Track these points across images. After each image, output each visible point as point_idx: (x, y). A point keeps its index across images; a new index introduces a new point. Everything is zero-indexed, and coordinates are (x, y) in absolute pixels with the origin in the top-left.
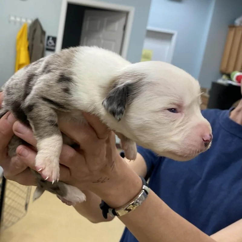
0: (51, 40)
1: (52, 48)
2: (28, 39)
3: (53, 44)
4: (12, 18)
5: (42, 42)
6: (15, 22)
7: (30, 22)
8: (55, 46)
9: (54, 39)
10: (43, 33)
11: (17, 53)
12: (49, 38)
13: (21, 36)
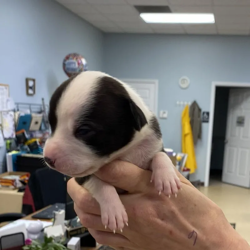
0: (205, 115)
1: (207, 120)
2: (190, 116)
3: (207, 117)
4: (178, 103)
5: (199, 116)
6: (180, 105)
7: (190, 103)
8: (208, 118)
9: (208, 114)
10: (200, 110)
11: (182, 127)
12: (204, 113)
13: (185, 114)
